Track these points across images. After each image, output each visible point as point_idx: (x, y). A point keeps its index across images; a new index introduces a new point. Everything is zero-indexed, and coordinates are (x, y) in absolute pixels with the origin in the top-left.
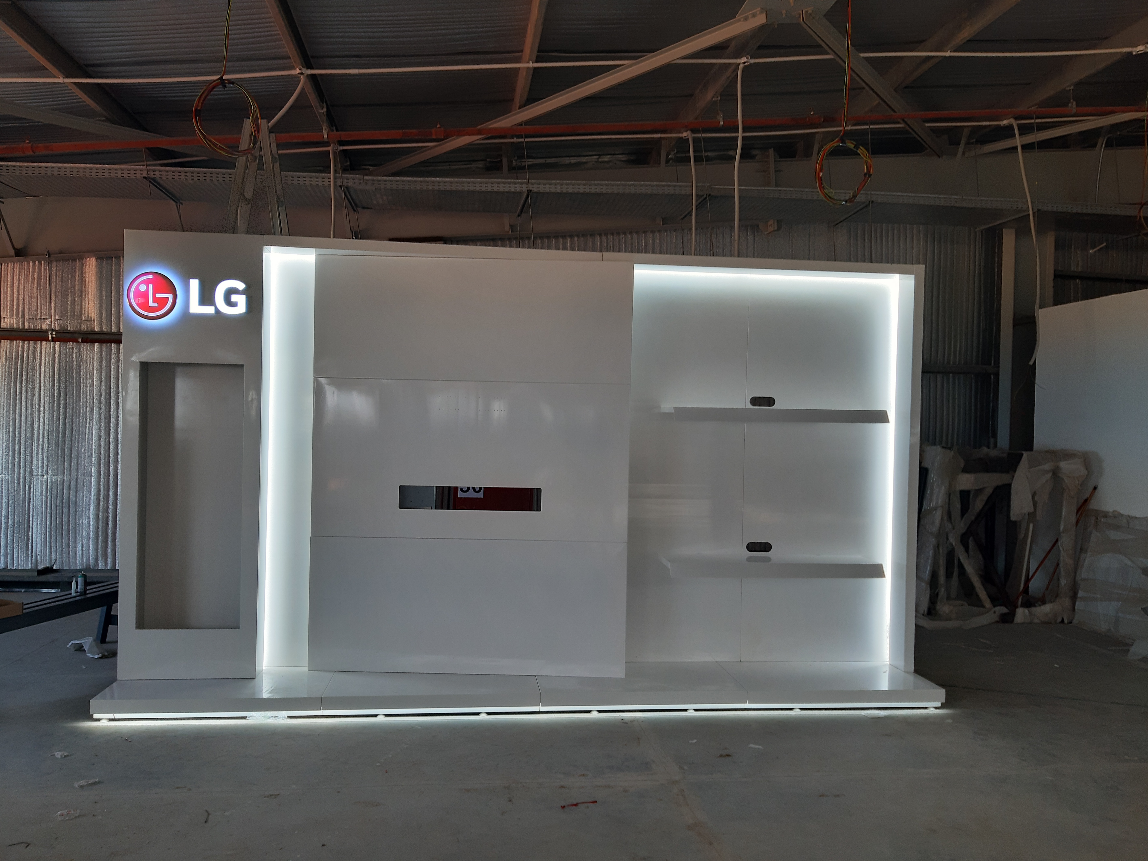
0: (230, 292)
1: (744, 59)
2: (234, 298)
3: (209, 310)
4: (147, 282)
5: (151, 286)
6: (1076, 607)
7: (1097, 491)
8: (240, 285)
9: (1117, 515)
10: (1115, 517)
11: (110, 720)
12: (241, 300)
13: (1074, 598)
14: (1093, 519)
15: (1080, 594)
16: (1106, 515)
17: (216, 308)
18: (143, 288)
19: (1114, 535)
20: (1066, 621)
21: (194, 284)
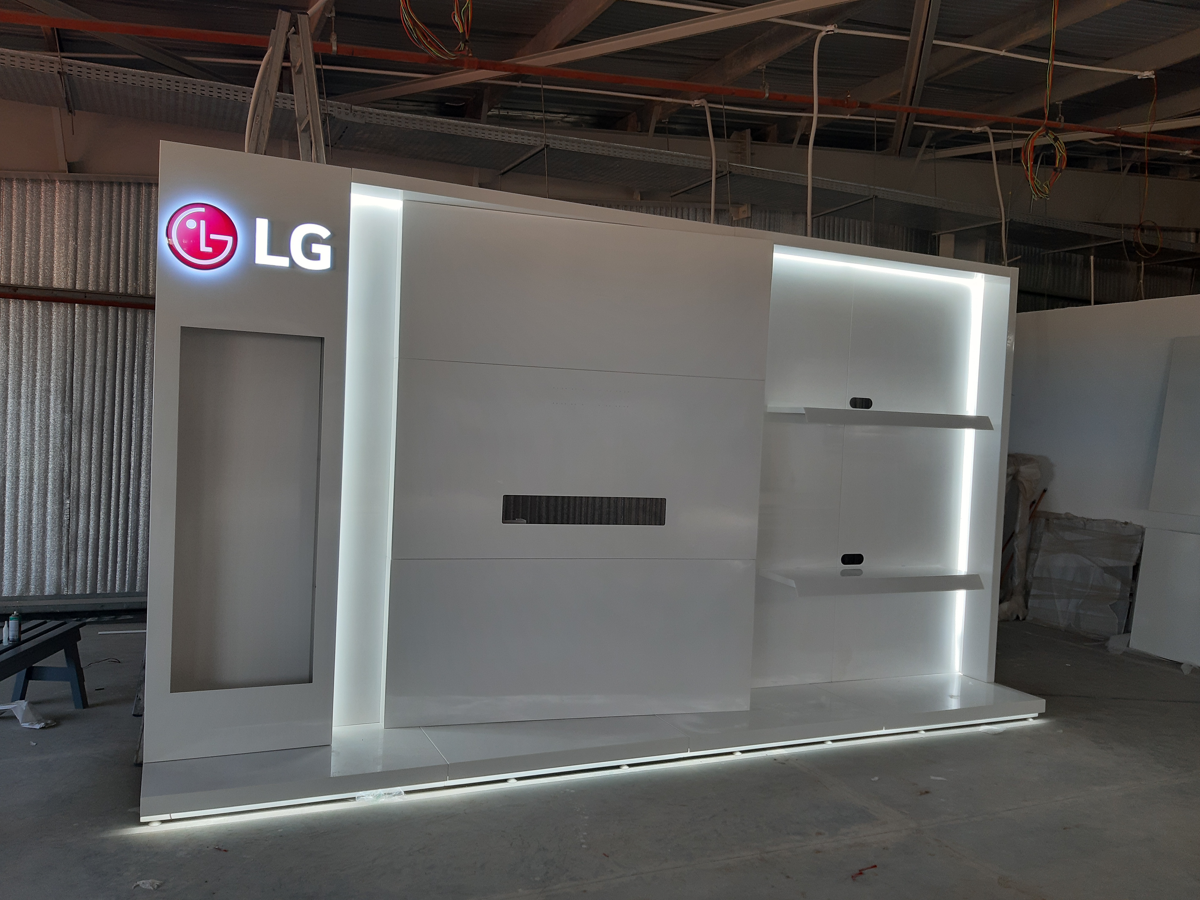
0: (309, 240)
1: (830, 28)
2: (316, 248)
3: (282, 262)
4: (197, 217)
5: (203, 223)
6: (1029, 604)
7: (1047, 494)
8: (324, 233)
9: (1069, 518)
10: (1069, 519)
11: (163, 822)
12: (324, 251)
13: (1027, 595)
14: (1043, 521)
15: (1033, 592)
16: (1058, 517)
17: (292, 261)
18: (191, 224)
19: (1068, 536)
20: (1021, 618)
21: (262, 225)
